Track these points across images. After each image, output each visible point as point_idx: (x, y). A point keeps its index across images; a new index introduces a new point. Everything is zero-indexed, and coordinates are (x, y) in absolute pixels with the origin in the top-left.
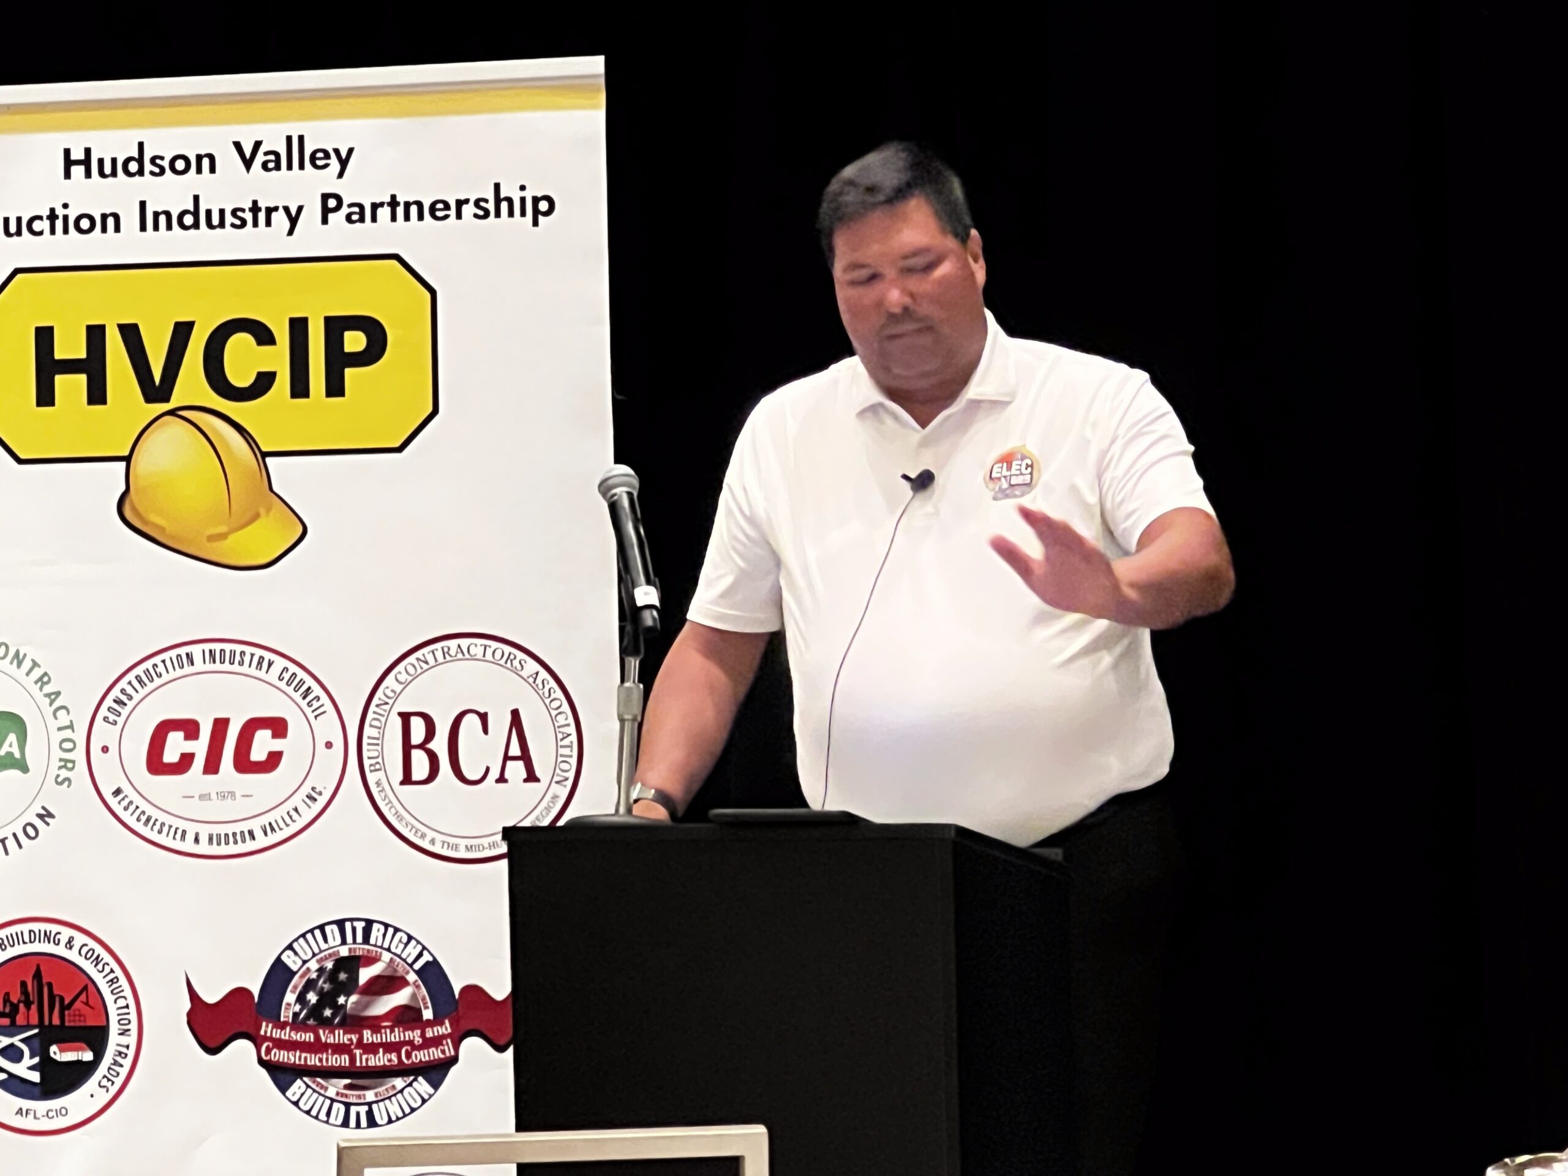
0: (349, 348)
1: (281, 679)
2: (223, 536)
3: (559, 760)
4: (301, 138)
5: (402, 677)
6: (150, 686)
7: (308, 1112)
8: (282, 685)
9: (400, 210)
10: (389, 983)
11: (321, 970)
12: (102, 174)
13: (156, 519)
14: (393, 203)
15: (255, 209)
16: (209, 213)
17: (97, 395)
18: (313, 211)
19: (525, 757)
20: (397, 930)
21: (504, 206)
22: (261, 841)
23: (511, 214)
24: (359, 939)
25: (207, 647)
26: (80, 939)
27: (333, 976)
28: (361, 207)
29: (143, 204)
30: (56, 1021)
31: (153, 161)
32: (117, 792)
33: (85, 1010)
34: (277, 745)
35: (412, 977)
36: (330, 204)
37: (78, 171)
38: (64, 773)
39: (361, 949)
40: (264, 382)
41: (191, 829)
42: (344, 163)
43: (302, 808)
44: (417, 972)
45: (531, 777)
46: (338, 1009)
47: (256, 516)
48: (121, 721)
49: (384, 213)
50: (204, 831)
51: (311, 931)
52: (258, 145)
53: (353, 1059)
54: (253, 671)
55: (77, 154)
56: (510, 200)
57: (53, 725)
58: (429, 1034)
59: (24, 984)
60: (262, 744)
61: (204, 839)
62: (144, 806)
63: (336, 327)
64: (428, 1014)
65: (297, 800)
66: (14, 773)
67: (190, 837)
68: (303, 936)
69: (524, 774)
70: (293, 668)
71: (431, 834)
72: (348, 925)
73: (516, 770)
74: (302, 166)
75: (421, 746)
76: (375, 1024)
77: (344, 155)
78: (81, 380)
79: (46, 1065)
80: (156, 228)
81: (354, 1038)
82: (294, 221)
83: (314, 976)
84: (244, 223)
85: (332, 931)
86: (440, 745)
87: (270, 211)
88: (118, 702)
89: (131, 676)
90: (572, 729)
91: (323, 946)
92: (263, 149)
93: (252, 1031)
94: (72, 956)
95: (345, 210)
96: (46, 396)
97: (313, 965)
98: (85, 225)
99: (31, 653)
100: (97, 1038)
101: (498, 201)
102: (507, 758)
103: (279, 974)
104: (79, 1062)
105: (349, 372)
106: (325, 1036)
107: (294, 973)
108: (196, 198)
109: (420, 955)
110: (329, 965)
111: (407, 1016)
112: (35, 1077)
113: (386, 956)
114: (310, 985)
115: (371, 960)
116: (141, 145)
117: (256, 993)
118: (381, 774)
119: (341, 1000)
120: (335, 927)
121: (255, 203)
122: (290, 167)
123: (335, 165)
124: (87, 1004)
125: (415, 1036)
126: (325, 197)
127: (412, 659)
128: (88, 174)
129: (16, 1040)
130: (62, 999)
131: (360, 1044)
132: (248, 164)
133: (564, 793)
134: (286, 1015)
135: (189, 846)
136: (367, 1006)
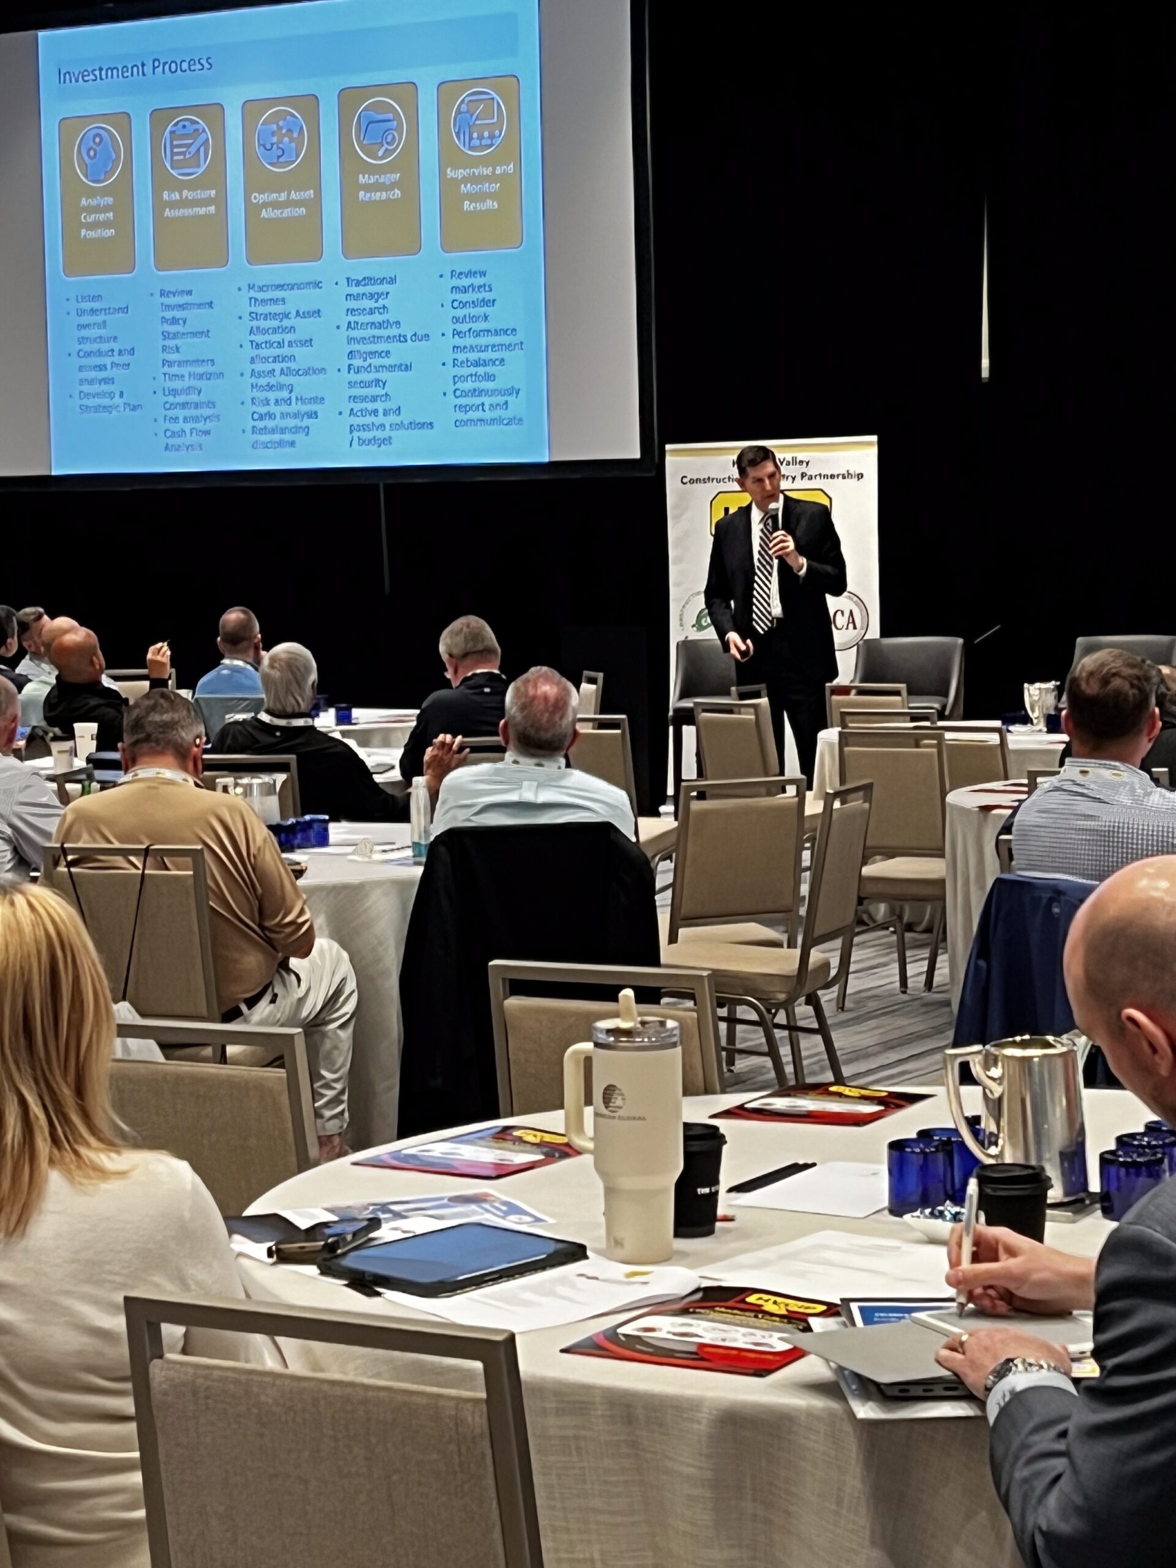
3: (862, 623)
4: (796, 458)
9: (822, 477)
14: (820, 475)
18: (799, 477)
19: (854, 622)
21: (850, 476)
23: (852, 478)
28: (812, 476)
36: (803, 475)
42: (807, 463)
45: (855, 628)
49: (818, 477)
56: (851, 474)
69: (853, 627)
73: (851, 626)
74: (796, 465)
82: (794, 479)
90: (866, 615)
95: (808, 477)
101: (849, 474)
102: (849, 623)
122: (792, 465)
123: (805, 464)
126: (802, 474)
133: (863, 632)
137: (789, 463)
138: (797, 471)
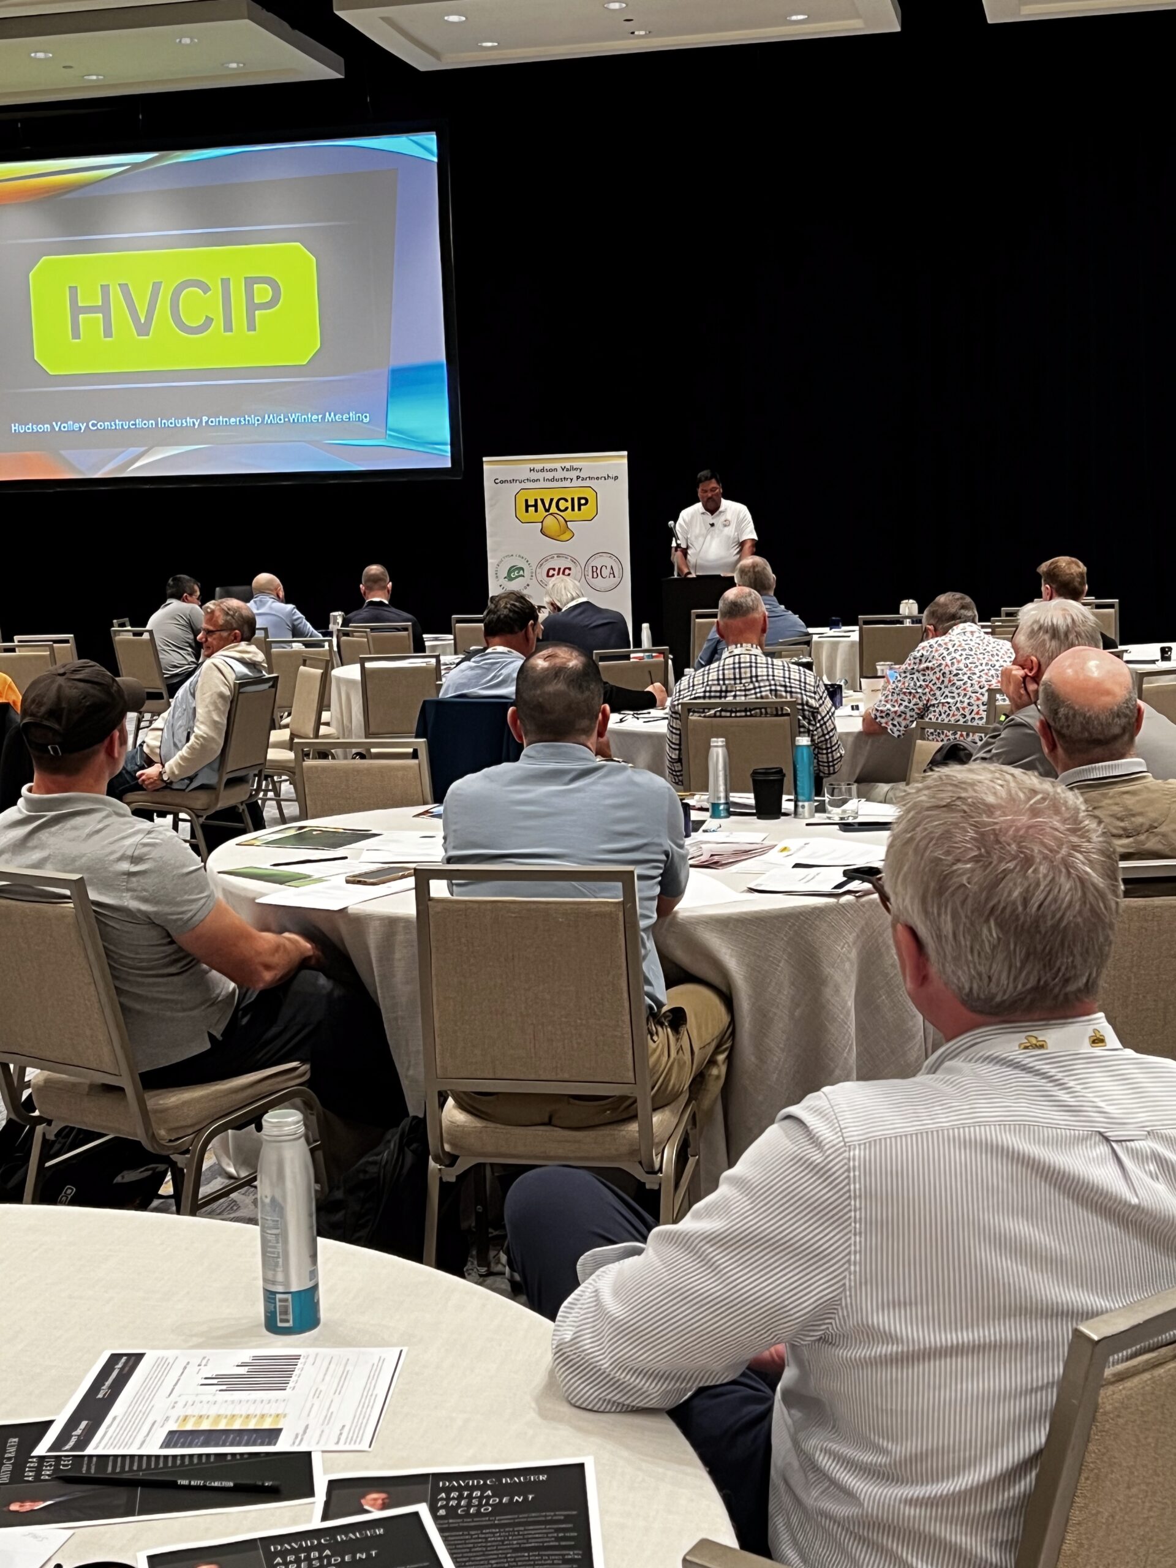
0: (582, 502)
1: (570, 560)
2: (559, 536)
3: (619, 573)
4: (573, 465)
5: (592, 560)
6: (547, 562)
8: (571, 562)
12: (537, 472)
13: (547, 533)
14: (589, 477)
15: (564, 478)
16: (556, 479)
18: (575, 478)
19: (614, 573)
23: (611, 479)
25: (557, 555)
28: (584, 478)
29: (544, 477)
31: (546, 469)
32: (541, 580)
34: (570, 572)
37: (532, 471)
38: (531, 578)
40: (567, 509)
45: (615, 577)
47: (565, 532)
48: (541, 568)
54: (564, 559)
55: (532, 468)
57: (529, 569)
60: (567, 572)
66: (522, 578)
70: (572, 559)
71: (597, 587)
73: (612, 576)
74: (573, 470)
75: (595, 572)
77: (581, 468)
78: (533, 508)
80: (547, 481)
82: (572, 480)
84: (562, 481)
86: (599, 571)
87: (567, 479)
88: (541, 565)
89: (543, 560)
90: (621, 569)
92: (566, 467)
95: (581, 478)
96: (527, 511)
98: (534, 481)
99: (525, 557)
101: (608, 476)
102: (610, 574)
105: (582, 507)
108: (554, 476)
116: (544, 467)
118: (588, 577)
122: (571, 471)
123: (579, 470)
126: (577, 476)
127: (594, 557)
128: (534, 472)
132: (563, 470)
133: (620, 579)
137: (568, 470)
138: (573, 474)
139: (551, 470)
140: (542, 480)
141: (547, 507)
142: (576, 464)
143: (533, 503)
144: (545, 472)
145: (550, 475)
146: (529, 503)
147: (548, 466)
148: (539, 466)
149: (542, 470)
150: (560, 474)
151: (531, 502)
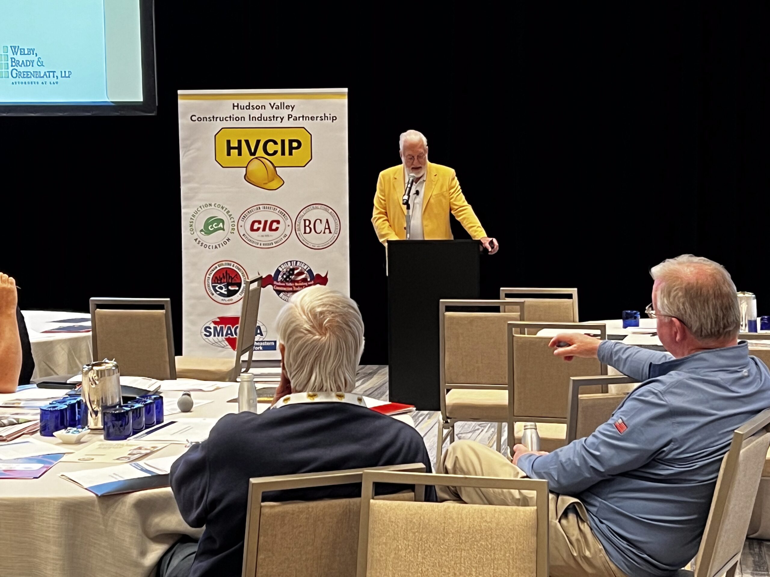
0: (293, 146)
1: (279, 212)
2: (266, 184)
3: (336, 229)
4: (284, 103)
5: (304, 212)
6: (251, 214)
7: (283, 300)
8: (279, 214)
9: (304, 118)
10: (301, 273)
11: (287, 271)
12: (241, 109)
13: (253, 179)
15: (274, 117)
16: (264, 117)
17: (240, 154)
18: (286, 118)
19: (329, 228)
20: (302, 263)
21: (326, 118)
22: (274, 245)
23: (328, 119)
24: (295, 264)
25: (263, 206)
26: (236, 265)
27: (289, 272)
28: (296, 117)
29: (250, 115)
30: (230, 281)
31: (252, 106)
32: (244, 235)
33: (236, 279)
34: (278, 226)
35: (306, 272)
36: (290, 116)
37: (236, 108)
38: (232, 231)
39: (295, 267)
40: (275, 152)
41: (260, 242)
42: (293, 108)
43: (283, 238)
44: (307, 271)
45: (330, 232)
46: (290, 279)
47: (273, 180)
48: (245, 220)
50: (262, 243)
51: (284, 263)
52: (274, 104)
53: (293, 289)
54: (273, 211)
55: (236, 104)
56: (327, 117)
57: (230, 221)
58: (309, 283)
59: (223, 274)
60: (275, 226)
61: (262, 245)
62: (249, 238)
63: (291, 142)
64: (309, 280)
65: (282, 237)
66: (221, 231)
67: (259, 244)
68: (283, 264)
69: (329, 232)
70: (281, 210)
71: (310, 244)
72: (292, 262)
73: (327, 231)
74: (284, 108)
75: (308, 226)
76: (298, 282)
77: (293, 106)
78: (236, 151)
79: (228, 290)
80: (253, 120)
81: (293, 284)
82: (282, 119)
83: (285, 272)
84: (271, 120)
85: (289, 263)
86: (312, 226)
87: (277, 117)
88: (244, 216)
89: (247, 212)
90: (338, 223)
91: (287, 266)
92: (275, 105)
93: (272, 283)
94: (234, 268)
95: (293, 118)
96: (229, 154)
97: (285, 270)
98: (237, 119)
99: (225, 206)
100: (239, 285)
102: (325, 229)
103: (278, 272)
104: (235, 290)
105: (294, 151)
106: (287, 284)
107: (280, 272)
108: (261, 115)
109: (307, 268)
110: (288, 270)
111: (304, 280)
112: (226, 293)
113: (300, 268)
114: (284, 274)
115: (297, 269)
116: (249, 103)
117: (273, 275)
118: (299, 232)
119: (291, 277)
120: (290, 263)
121: (274, 116)
122: (281, 109)
123: (291, 108)
124: (237, 278)
125: (306, 284)
127: (306, 209)
128: (238, 109)
129: (222, 285)
130: (231, 277)
131: (295, 286)
132: (272, 108)
133: (336, 235)
134: (279, 280)
135: (259, 246)
136: (296, 278)
137: (277, 108)
138: (284, 113)
139: (258, 107)
140: (247, 118)
141: (253, 151)
142: (288, 102)
143: (237, 146)
144: (251, 110)
145: (256, 113)
146: (232, 146)
147: (255, 102)
148: (244, 103)
149: (248, 107)
150: (268, 112)
151: (234, 144)
